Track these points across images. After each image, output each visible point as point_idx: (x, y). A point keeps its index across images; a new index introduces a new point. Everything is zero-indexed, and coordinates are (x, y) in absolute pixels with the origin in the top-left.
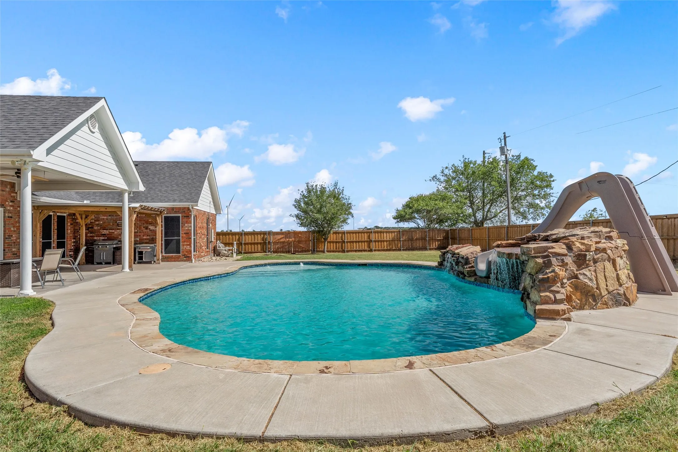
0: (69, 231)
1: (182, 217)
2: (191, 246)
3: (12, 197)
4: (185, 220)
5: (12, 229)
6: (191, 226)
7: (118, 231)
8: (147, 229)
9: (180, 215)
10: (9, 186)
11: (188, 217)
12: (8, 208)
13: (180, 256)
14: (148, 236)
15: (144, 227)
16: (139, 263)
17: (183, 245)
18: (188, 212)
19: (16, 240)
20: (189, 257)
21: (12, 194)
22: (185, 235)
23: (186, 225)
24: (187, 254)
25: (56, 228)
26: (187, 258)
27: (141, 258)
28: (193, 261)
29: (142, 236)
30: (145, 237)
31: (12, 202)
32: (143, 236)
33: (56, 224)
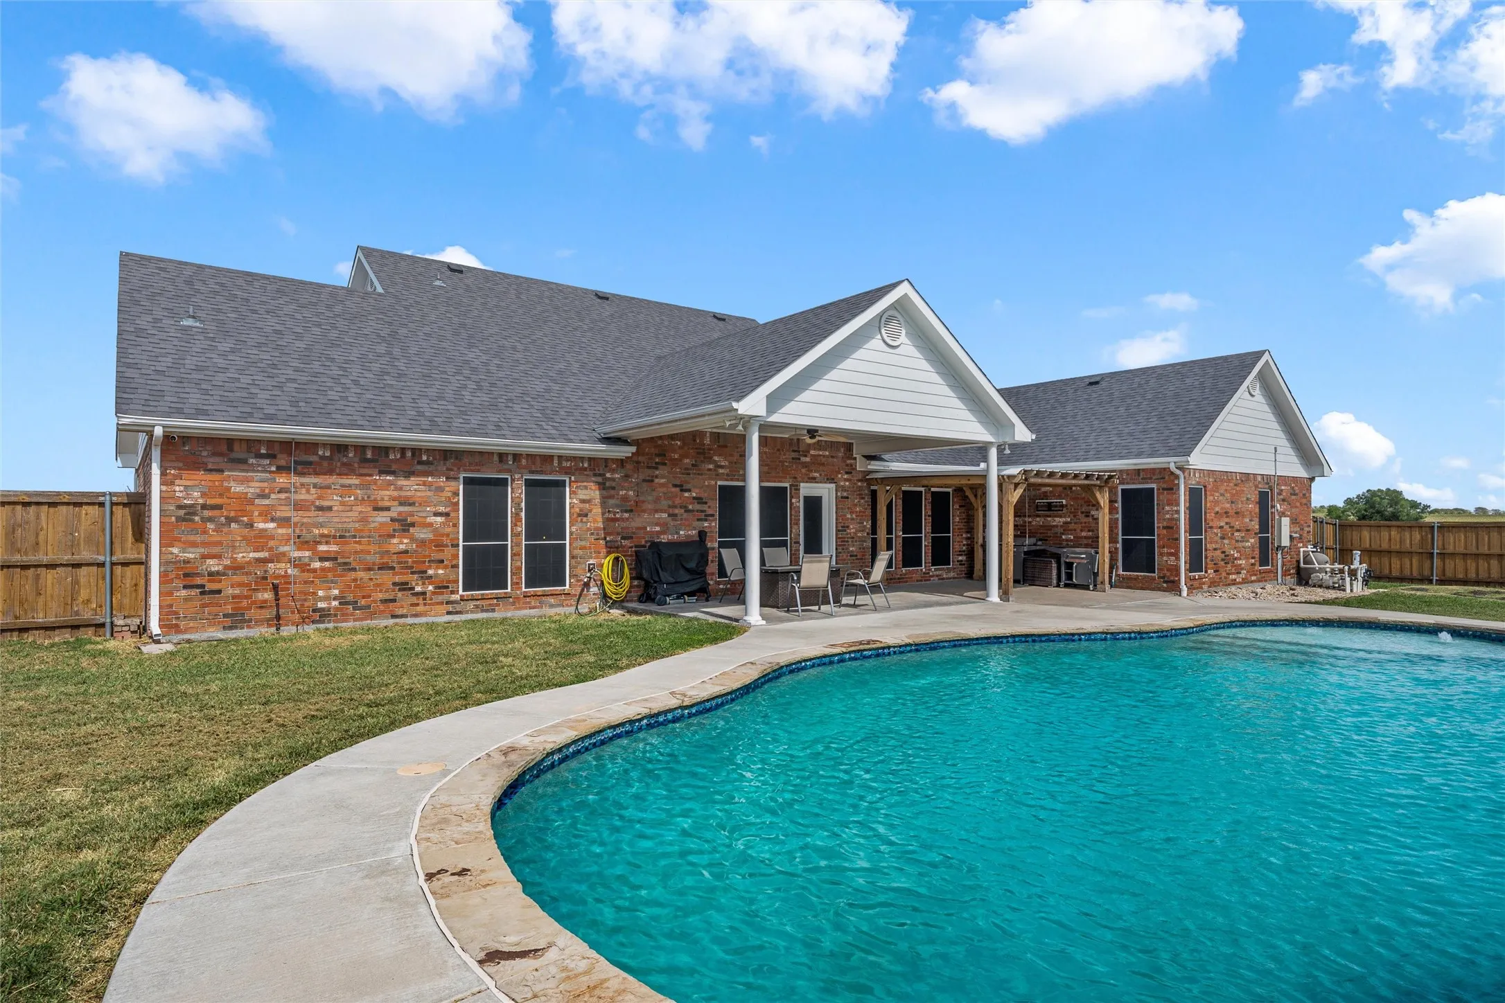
0: (957, 519)
1: (1158, 489)
2: (1178, 558)
3: (847, 465)
4: (1165, 496)
5: (849, 516)
6: (1178, 512)
7: (1038, 519)
8: (1087, 516)
9: (1154, 486)
10: (842, 450)
11: (1172, 489)
12: (842, 484)
13: (1154, 579)
14: (1089, 531)
15: (1082, 513)
16: (1066, 586)
17: (1161, 554)
18: (1172, 478)
19: (855, 533)
20: (1173, 582)
21: (849, 462)
22: (1165, 531)
23: (1167, 508)
24: (1168, 574)
25: (930, 513)
26: (1170, 584)
27: (1069, 576)
28: (1185, 593)
29: (1078, 531)
30: (1084, 534)
31: (847, 473)
32: (1082, 531)
33: (929, 507)
